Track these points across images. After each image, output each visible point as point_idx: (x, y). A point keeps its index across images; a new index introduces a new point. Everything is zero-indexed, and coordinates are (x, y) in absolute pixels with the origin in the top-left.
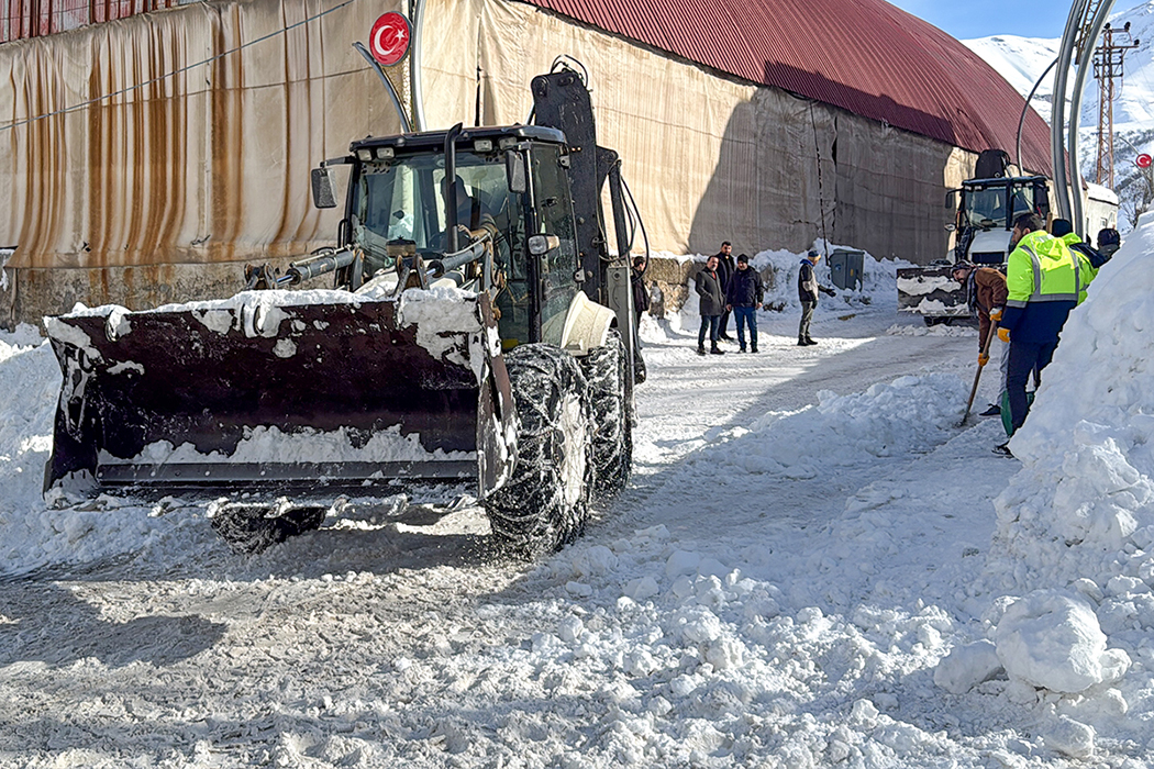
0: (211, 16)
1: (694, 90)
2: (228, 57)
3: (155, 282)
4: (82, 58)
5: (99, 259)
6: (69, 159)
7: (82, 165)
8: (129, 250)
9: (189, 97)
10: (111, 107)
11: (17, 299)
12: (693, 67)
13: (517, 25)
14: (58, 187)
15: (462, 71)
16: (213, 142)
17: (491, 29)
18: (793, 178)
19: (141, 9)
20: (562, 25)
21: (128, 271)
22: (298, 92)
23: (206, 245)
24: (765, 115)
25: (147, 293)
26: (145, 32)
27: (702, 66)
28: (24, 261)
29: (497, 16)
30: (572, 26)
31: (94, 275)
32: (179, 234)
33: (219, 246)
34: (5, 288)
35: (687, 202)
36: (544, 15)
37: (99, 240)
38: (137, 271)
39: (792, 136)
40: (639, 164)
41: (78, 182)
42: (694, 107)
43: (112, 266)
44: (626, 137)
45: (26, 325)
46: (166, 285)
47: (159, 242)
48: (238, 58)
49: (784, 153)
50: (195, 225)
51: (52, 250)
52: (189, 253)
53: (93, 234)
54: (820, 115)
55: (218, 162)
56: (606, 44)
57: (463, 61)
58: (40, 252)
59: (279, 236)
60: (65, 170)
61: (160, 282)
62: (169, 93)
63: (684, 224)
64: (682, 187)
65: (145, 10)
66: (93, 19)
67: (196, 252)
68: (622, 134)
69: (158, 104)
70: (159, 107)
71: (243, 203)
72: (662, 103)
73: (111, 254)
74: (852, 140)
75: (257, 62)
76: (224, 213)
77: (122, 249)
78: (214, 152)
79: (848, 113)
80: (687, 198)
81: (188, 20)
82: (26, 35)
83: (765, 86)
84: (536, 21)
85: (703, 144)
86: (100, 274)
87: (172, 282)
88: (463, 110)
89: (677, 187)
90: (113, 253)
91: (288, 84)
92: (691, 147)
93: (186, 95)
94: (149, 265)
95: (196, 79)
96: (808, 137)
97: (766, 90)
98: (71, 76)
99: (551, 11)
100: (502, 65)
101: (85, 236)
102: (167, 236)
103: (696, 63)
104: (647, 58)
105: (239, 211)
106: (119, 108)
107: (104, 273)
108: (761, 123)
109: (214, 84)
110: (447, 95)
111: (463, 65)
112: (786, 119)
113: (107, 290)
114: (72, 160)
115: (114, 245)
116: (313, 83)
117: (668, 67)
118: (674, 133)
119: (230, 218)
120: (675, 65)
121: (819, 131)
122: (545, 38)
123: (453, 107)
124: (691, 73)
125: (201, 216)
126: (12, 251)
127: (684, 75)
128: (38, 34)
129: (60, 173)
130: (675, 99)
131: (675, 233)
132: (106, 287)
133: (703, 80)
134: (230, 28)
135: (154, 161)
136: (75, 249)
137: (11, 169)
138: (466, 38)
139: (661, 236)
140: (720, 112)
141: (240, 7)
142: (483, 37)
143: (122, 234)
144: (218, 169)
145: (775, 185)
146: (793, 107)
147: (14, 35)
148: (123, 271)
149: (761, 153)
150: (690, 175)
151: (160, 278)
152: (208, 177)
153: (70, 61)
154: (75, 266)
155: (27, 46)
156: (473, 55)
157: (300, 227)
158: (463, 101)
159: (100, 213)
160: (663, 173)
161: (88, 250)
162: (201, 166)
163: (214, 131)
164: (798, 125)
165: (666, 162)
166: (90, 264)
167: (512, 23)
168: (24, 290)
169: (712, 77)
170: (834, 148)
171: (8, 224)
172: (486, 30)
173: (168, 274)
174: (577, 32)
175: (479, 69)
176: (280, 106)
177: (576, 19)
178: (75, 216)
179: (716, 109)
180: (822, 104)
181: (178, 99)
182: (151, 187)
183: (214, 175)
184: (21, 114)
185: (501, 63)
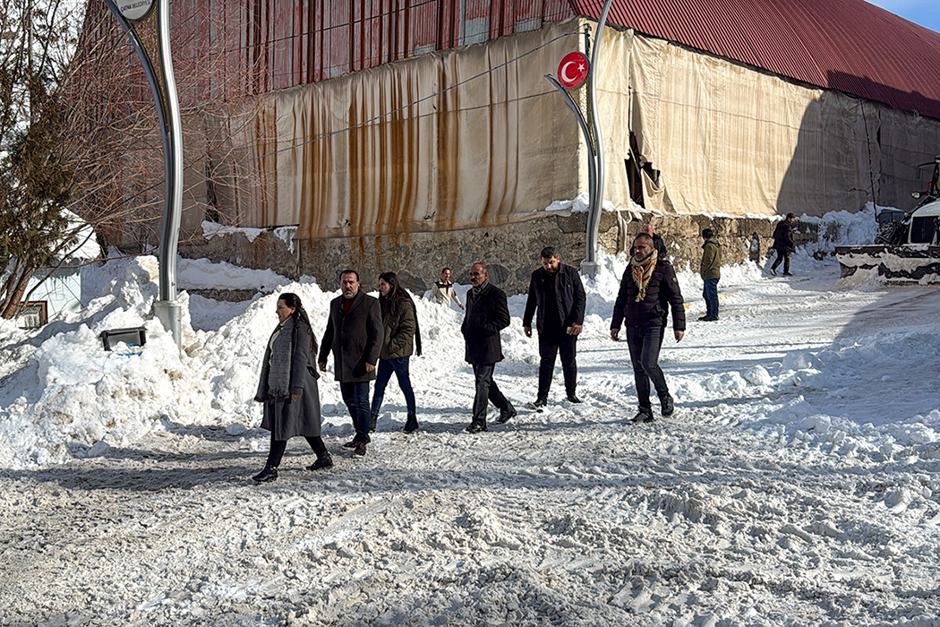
0: (437, 62)
1: (777, 94)
2: (449, 92)
3: (397, 245)
4: (344, 96)
5: (357, 231)
6: (334, 164)
7: (344, 167)
8: (379, 223)
9: (420, 119)
10: (364, 128)
11: (300, 259)
12: (776, 77)
13: (655, 54)
14: (326, 184)
15: (619, 89)
16: (438, 148)
17: (637, 59)
18: (849, 156)
19: (386, 60)
20: (685, 53)
21: (378, 238)
22: (499, 111)
23: (435, 219)
24: (827, 111)
25: (391, 253)
26: (388, 75)
27: (782, 77)
28: (305, 234)
29: (641, 48)
30: (691, 53)
31: (354, 241)
32: (414, 212)
33: (444, 220)
34: (292, 252)
35: (774, 176)
36: (673, 47)
37: (356, 218)
38: (385, 238)
39: (848, 125)
40: (739, 149)
41: (341, 179)
42: (777, 107)
43: (366, 235)
44: (730, 131)
45: (307, 276)
46: (405, 247)
47: (400, 218)
48: (455, 91)
49: (842, 139)
50: (424, 206)
51: (324, 226)
52: (423, 225)
53: (353, 214)
54: (868, 109)
55: (441, 161)
56: (715, 64)
57: (619, 82)
58: (315, 228)
59: (486, 212)
60: (331, 171)
61: (401, 245)
62: (406, 116)
63: (772, 193)
64: (770, 165)
65: (389, 60)
66: (352, 69)
67: (427, 225)
68: (727, 128)
69: (397, 124)
70: (398, 126)
71: (459, 189)
72: (755, 105)
73: (366, 226)
74: (892, 127)
75: (469, 92)
76: (445, 196)
77: (374, 223)
78: (439, 155)
79: (888, 106)
80: (774, 173)
81: (419, 65)
82: (305, 81)
83: (828, 89)
84: (668, 51)
85: (784, 133)
86: (358, 242)
87: (410, 244)
88: (620, 117)
89: (767, 165)
90: (367, 226)
91: (491, 106)
92: (776, 137)
93: (418, 117)
94: (394, 234)
95: (426, 106)
96: (860, 126)
97: (828, 92)
98: (336, 108)
99: (677, 43)
100: (645, 84)
101: (347, 215)
102: (405, 214)
103: (778, 75)
104: (744, 73)
105: (455, 194)
106: (369, 128)
107: (361, 240)
108: (825, 117)
109: (439, 109)
110: (609, 107)
111: (619, 86)
112: (843, 113)
113: (363, 252)
114: (337, 165)
115: (368, 220)
116: (510, 104)
117: (759, 78)
118: (764, 126)
119: (450, 199)
120: (764, 77)
121: (868, 121)
122: (673, 63)
123: (612, 115)
124: (774, 82)
125: (429, 199)
126: (296, 228)
127: (770, 84)
128: (313, 81)
129: (327, 174)
130: (764, 102)
131: (766, 200)
132: (362, 249)
133: (783, 87)
134: (450, 69)
135: (394, 162)
136: (340, 225)
137: (293, 173)
138: (621, 66)
139: (755, 202)
140: (795, 109)
141: (457, 55)
142: (633, 65)
143: (373, 213)
144: (442, 166)
145: (836, 162)
146: (848, 104)
147: (296, 82)
148: (374, 238)
149: (825, 139)
150: (776, 157)
151: (401, 242)
152: (435, 172)
153: (335, 98)
154: (340, 236)
155: (305, 89)
156: (625, 77)
157: (501, 204)
158: (619, 111)
159: (357, 199)
160: (756, 156)
161: (349, 225)
162: (430, 165)
163: (438, 141)
164: (852, 117)
165: (758, 148)
166: (351, 234)
167: (652, 53)
168: (305, 253)
169: (789, 84)
170: (879, 133)
171: (292, 208)
172: (634, 60)
173: (407, 239)
174: (695, 57)
175: (630, 88)
176: (485, 122)
177: (695, 48)
178: (339, 202)
179: (793, 107)
180: (868, 101)
181: (412, 120)
182: (393, 181)
183: (439, 170)
184: (299, 134)
185: (644, 81)
